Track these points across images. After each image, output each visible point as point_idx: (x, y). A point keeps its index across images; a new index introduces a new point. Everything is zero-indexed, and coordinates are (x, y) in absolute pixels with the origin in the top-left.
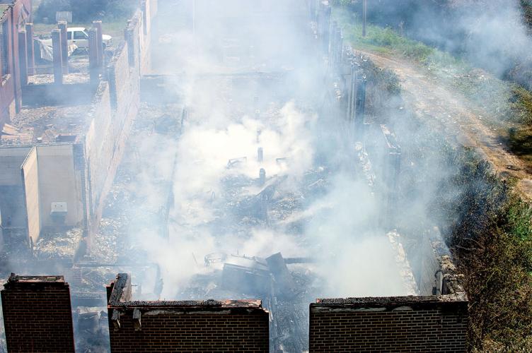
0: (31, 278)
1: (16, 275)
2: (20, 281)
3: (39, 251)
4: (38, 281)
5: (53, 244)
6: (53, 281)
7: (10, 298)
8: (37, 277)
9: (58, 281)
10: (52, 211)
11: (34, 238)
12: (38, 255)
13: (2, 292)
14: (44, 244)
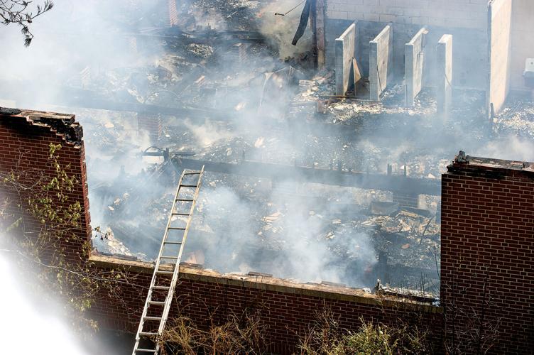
0: (487, 160)
1: (466, 155)
2: (471, 163)
3: (502, 125)
4: (497, 166)
5: (522, 118)
6: (519, 169)
7: (454, 185)
8: (496, 161)
9: (526, 169)
10: (527, 70)
11: (497, 107)
12: (499, 130)
13: (444, 176)
14: (510, 116)
